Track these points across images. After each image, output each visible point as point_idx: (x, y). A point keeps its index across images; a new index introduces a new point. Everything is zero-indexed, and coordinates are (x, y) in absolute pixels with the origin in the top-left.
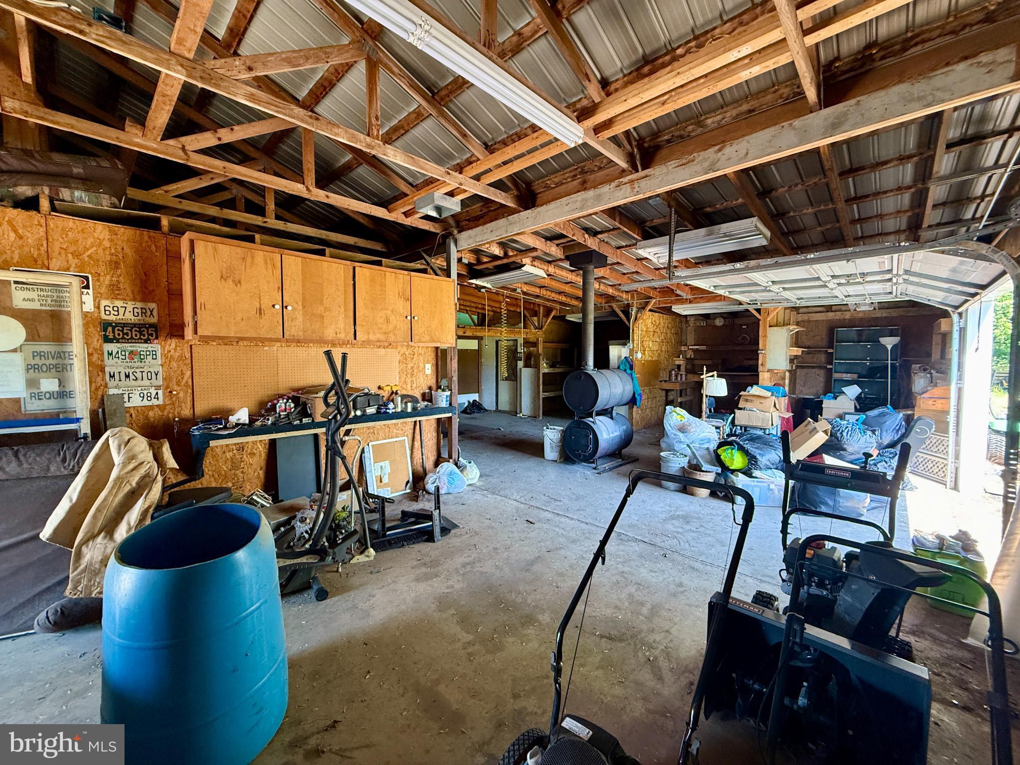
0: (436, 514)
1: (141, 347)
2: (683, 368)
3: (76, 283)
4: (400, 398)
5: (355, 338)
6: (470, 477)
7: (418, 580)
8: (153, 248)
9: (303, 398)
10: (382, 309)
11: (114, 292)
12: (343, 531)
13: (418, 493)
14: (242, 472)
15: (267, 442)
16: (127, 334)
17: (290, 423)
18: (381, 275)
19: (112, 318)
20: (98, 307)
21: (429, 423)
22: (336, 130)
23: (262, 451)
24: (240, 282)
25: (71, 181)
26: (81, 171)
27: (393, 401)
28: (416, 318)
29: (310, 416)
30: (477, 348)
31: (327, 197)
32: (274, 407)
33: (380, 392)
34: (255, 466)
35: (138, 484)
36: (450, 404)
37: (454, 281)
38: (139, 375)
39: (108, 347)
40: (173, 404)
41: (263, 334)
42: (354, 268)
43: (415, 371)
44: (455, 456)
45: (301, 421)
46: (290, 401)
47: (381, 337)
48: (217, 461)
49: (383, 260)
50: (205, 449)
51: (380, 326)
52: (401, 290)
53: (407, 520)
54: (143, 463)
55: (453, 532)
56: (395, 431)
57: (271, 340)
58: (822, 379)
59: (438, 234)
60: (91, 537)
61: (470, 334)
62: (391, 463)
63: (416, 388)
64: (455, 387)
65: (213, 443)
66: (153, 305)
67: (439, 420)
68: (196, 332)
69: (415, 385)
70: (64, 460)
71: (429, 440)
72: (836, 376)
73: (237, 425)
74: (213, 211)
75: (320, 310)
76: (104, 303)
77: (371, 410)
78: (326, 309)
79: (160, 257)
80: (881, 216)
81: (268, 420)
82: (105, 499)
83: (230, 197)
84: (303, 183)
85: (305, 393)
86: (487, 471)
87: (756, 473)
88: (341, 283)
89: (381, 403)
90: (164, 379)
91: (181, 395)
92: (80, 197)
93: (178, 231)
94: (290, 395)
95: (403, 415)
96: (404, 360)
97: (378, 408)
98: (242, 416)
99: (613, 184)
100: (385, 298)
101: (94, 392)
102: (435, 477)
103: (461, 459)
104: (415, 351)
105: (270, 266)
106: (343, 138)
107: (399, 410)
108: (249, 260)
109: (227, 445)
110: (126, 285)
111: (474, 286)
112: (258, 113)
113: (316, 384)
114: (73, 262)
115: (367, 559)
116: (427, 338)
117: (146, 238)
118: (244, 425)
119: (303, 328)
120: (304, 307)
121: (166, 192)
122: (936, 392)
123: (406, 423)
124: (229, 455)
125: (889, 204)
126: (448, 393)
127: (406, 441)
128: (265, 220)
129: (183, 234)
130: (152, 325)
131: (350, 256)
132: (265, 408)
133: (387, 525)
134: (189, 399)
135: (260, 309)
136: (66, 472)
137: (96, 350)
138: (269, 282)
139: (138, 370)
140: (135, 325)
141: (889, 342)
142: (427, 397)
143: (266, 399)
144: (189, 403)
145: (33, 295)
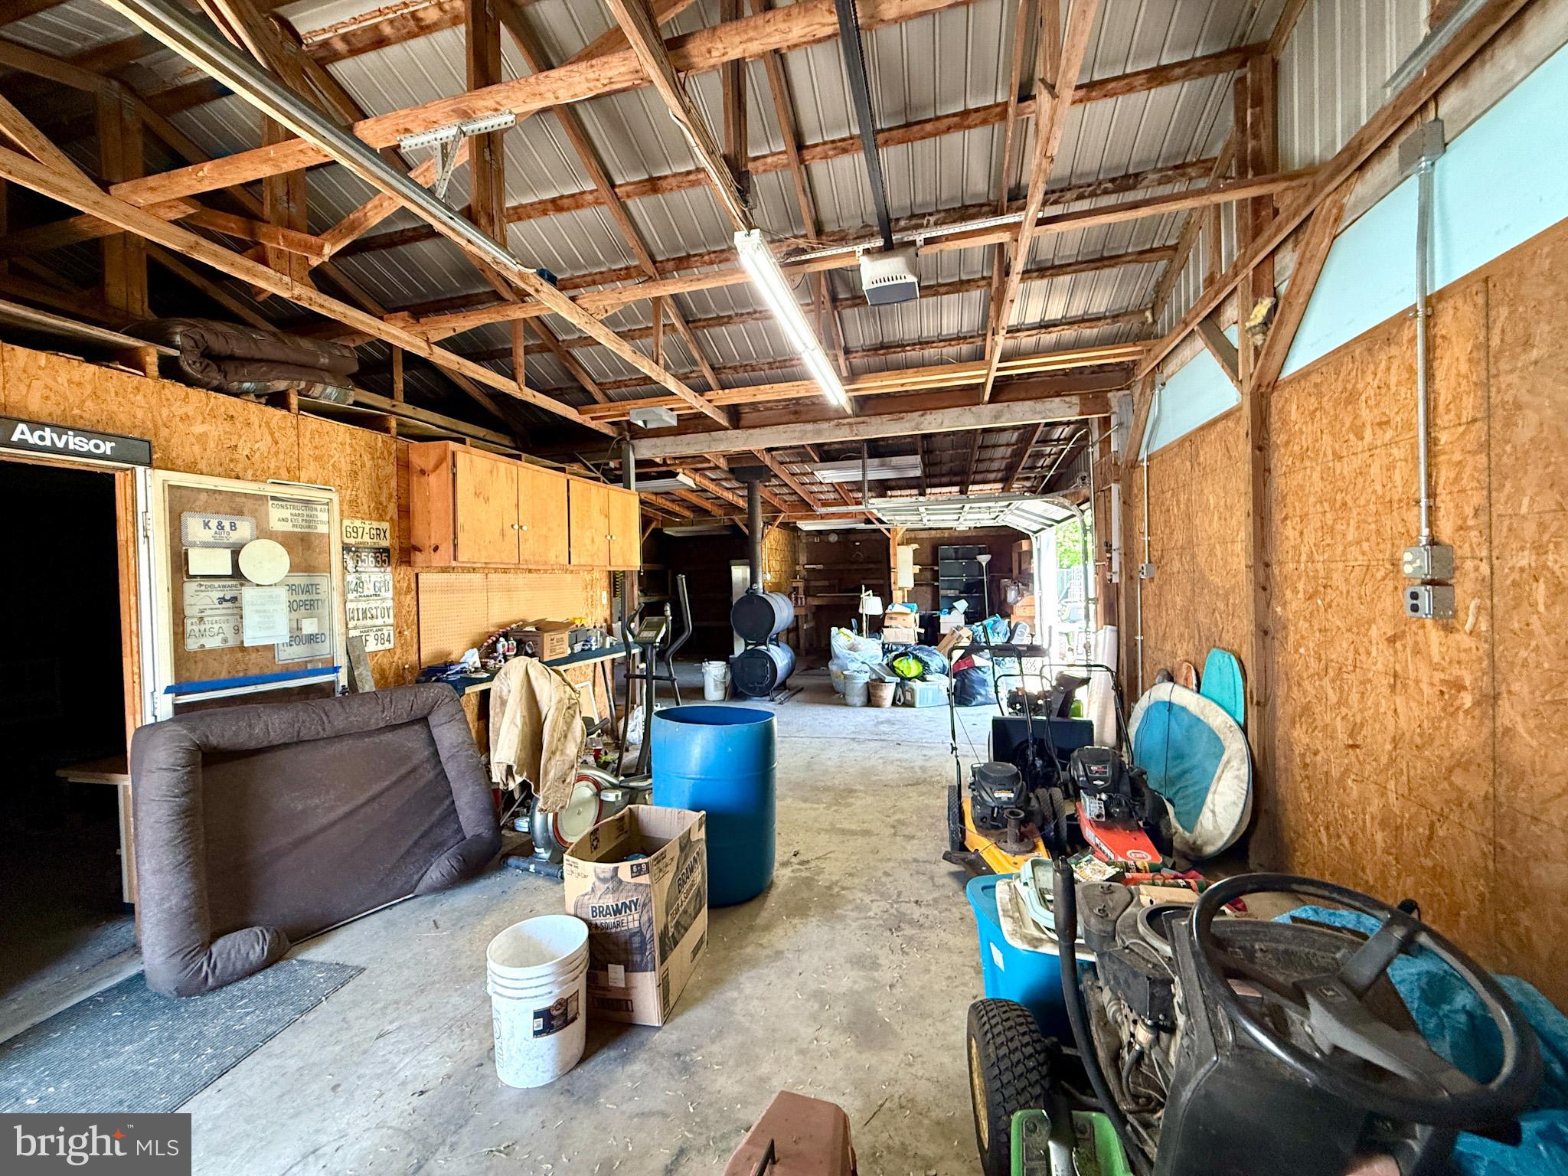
1: (375, 576)
2: (801, 591)
4: (599, 632)
5: (569, 563)
8: (385, 453)
10: (589, 528)
11: (354, 509)
16: (363, 560)
18: (587, 488)
19: (352, 540)
21: (608, 663)
24: (488, 499)
26: (327, 361)
28: (614, 538)
31: (534, 396)
32: (494, 647)
38: (374, 613)
39: (348, 580)
40: (402, 647)
41: (505, 558)
42: (568, 481)
43: (594, 600)
47: (589, 560)
51: (588, 547)
52: (601, 506)
58: (929, 596)
59: (613, 438)
63: (595, 621)
66: (386, 525)
67: (614, 660)
68: (454, 558)
69: (594, 617)
72: (942, 592)
75: (545, 530)
76: (346, 522)
77: (578, 648)
78: (549, 529)
79: (391, 466)
80: (992, 460)
84: (516, 381)
87: (928, 677)
88: (559, 498)
89: (585, 639)
90: (395, 617)
91: (408, 636)
92: (329, 394)
96: (586, 587)
97: (583, 644)
99: (833, 423)
100: (591, 515)
104: (594, 576)
105: (510, 479)
107: (599, 645)
108: (495, 473)
110: (364, 500)
114: (320, 472)
116: (621, 560)
117: (380, 444)
119: (533, 551)
120: (534, 527)
122: (1025, 600)
125: (1000, 452)
127: (590, 686)
130: (386, 550)
134: (416, 641)
135: (503, 530)
138: (508, 499)
139: (373, 607)
140: (370, 549)
141: (984, 559)
142: (611, 631)
143: (477, 639)
144: (415, 647)
145: (286, 513)
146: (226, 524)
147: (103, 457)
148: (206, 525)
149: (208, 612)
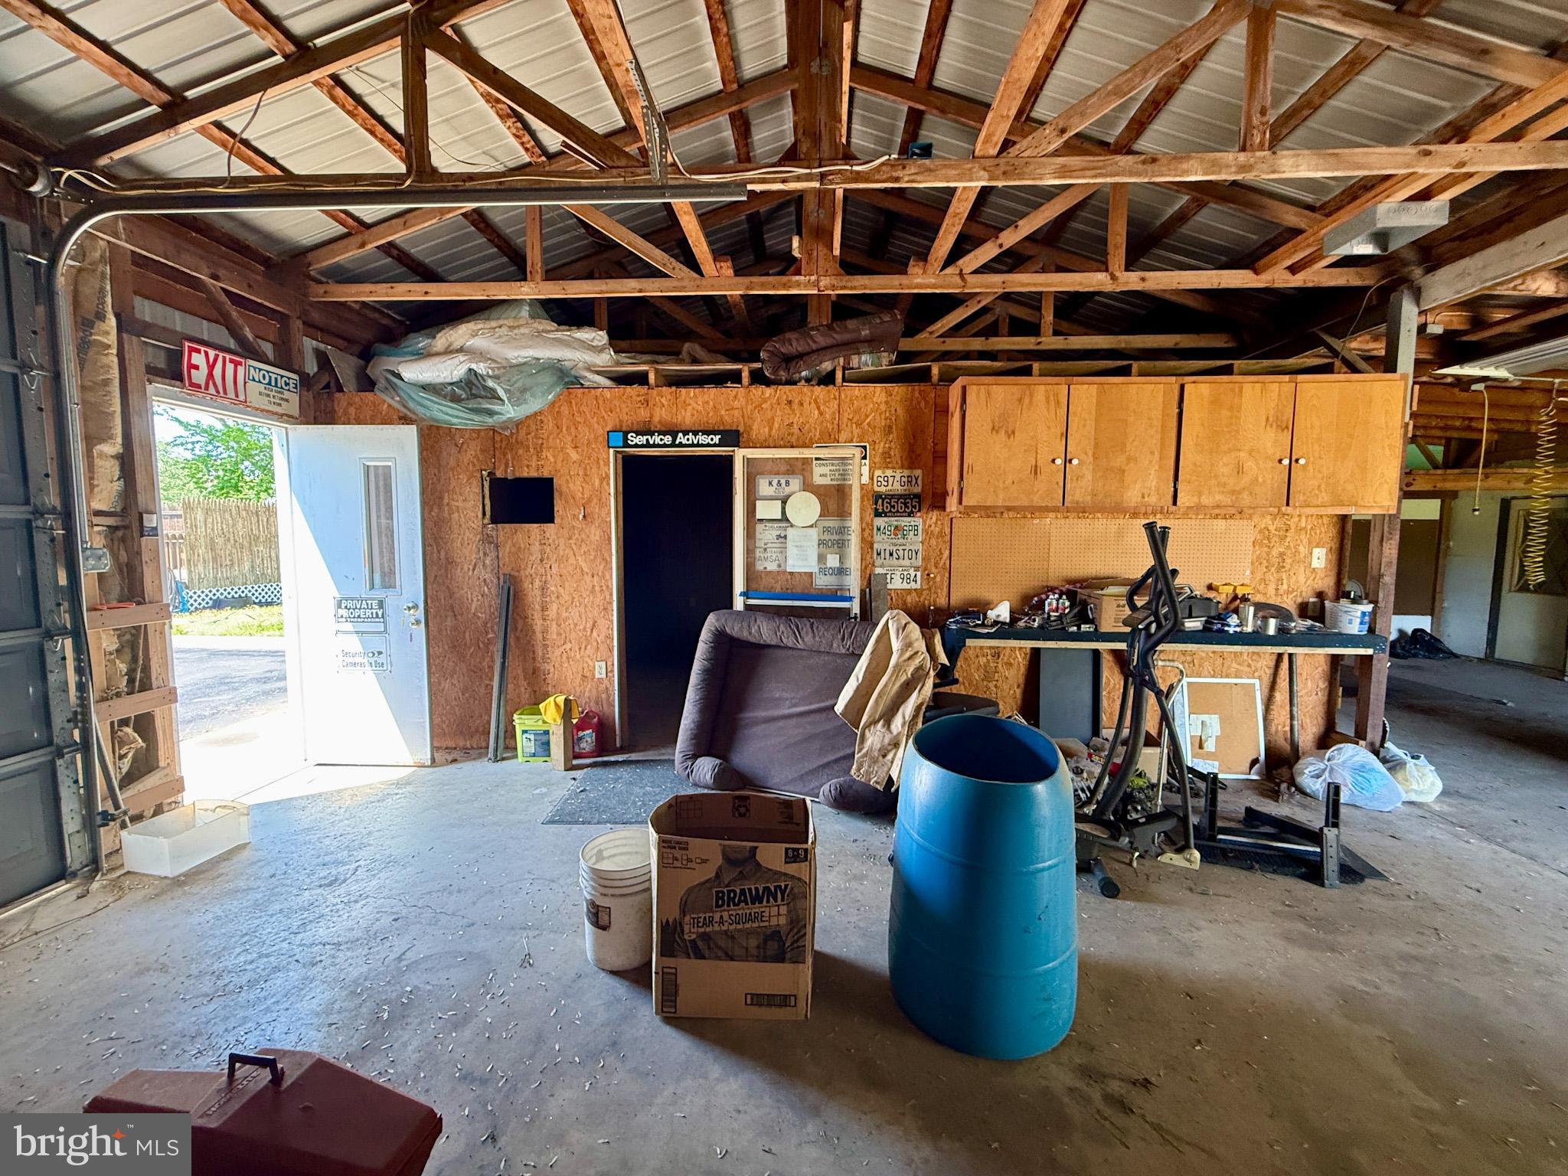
0: (1330, 834)
1: (905, 521)
3: (858, 452)
4: (1252, 609)
5: (1175, 503)
6: (1415, 786)
7: (1288, 938)
8: (923, 404)
9: (1082, 593)
10: (1230, 451)
11: (886, 461)
12: (1139, 808)
13: (1279, 785)
14: (996, 686)
15: (1028, 651)
16: (894, 507)
17: (1064, 628)
18: (1233, 390)
19: (883, 489)
20: (872, 479)
21: (1312, 662)
22: (1185, 166)
23: (1021, 661)
24: (1013, 433)
25: (859, 345)
26: (868, 333)
27: (1236, 611)
28: (1302, 461)
29: (1091, 621)
30: (1437, 517)
31: (1143, 279)
32: (1041, 605)
33: (1211, 595)
34: (1010, 681)
35: (912, 675)
36: (1371, 630)
37: (1404, 377)
38: (901, 553)
39: (880, 522)
40: (930, 589)
41: (1037, 501)
42: (1182, 387)
43: (1289, 561)
44: (1373, 734)
45: (1079, 628)
46: (1064, 597)
47: (1226, 500)
48: (969, 666)
49: (1237, 363)
50: (960, 648)
51: (1223, 480)
52: (1272, 413)
53: (1257, 827)
54: (917, 653)
55: (1368, 881)
56: (1234, 665)
57: (1047, 509)
59: (1368, 288)
60: (873, 722)
61: (1428, 487)
62: (1222, 721)
63: (1288, 592)
64: (1386, 596)
65: (969, 642)
66: (918, 472)
67: (1335, 659)
68: (960, 502)
69: (1285, 587)
70: (843, 639)
71: (1309, 694)
73: (996, 623)
74: (977, 344)
75: (1119, 461)
76: (878, 473)
77: (1193, 624)
78: (1129, 459)
79: (929, 414)
81: (1034, 620)
82: (886, 686)
83: (993, 319)
84: (1107, 270)
85: (1085, 588)
86: (1465, 786)
88: (1157, 414)
89: (1213, 614)
90: (923, 559)
91: (938, 579)
92: (865, 362)
93: (948, 379)
94: (1064, 589)
95: (1257, 638)
96: (1264, 538)
97: (1206, 622)
98: (1002, 612)
100: (1237, 432)
101: (863, 570)
102: (1322, 766)
103: (1388, 745)
104: (1292, 523)
105: (1052, 403)
106: (1196, 174)
107: (1249, 629)
108: (1026, 401)
109: (981, 648)
110: (896, 453)
111: (1449, 380)
112: (1049, 191)
113: (1102, 575)
114: (856, 431)
115: (1187, 865)
116: (1324, 497)
117: (917, 394)
118: (1004, 623)
119: (1092, 490)
120: (1095, 458)
121: (931, 333)
123: (1258, 654)
124: (983, 660)
126: (1369, 608)
127: (1258, 687)
128: (1039, 340)
129: (953, 381)
130: (917, 496)
131: (1175, 368)
132: (1029, 604)
133: (1220, 824)
134: (946, 584)
135: (1036, 466)
136: (844, 651)
137: (867, 524)
138: (1049, 428)
139: (901, 548)
140: (901, 496)
142: (1315, 610)
143: (1031, 592)
144: (946, 589)
145: (826, 470)
146: (783, 482)
147: (715, 445)
148: (770, 483)
149: (769, 545)
